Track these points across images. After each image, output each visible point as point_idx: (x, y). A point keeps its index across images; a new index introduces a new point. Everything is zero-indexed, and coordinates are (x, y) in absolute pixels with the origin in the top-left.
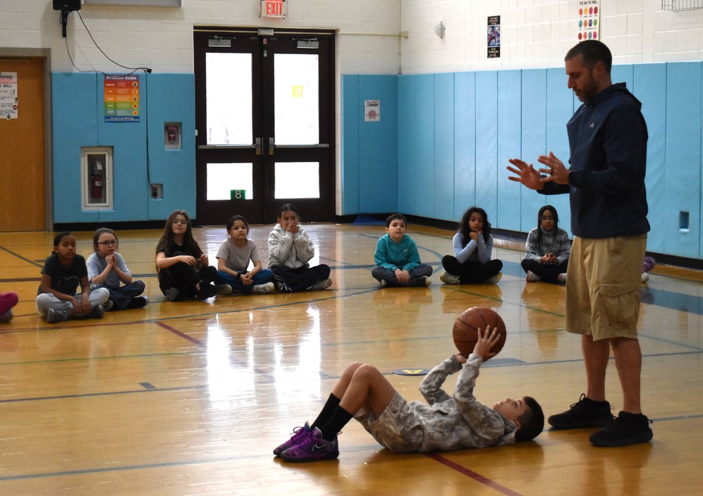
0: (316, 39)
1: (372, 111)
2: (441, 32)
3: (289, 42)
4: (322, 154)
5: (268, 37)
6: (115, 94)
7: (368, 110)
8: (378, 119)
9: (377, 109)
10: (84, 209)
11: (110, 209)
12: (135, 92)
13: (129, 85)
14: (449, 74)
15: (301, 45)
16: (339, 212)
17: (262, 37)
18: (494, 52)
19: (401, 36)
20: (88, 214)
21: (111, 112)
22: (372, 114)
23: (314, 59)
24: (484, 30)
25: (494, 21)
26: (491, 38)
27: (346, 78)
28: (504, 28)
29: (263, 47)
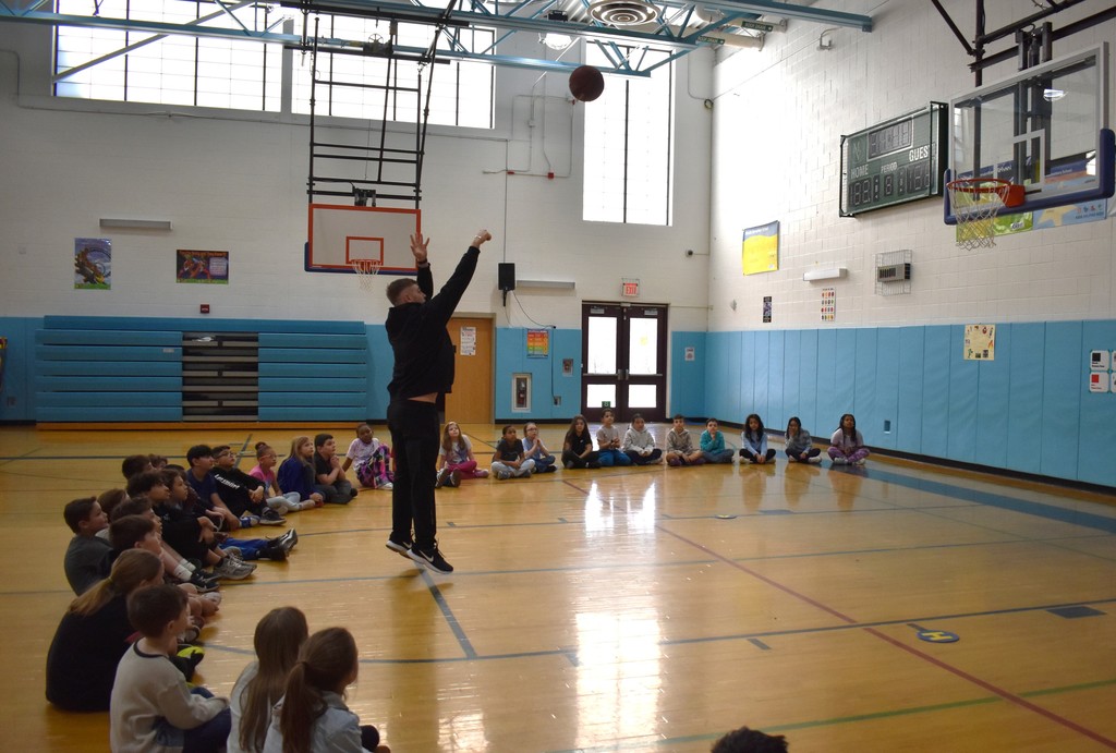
0: (655, 313)
1: (689, 355)
2: (734, 306)
3: (640, 311)
4: (658, 380)
5: (627, 308)
6: (534, 341)
7: (687, 353)
8: (693, 359)
9: (693, 353)
10: (513, 411)
11: (529, 411)
12: (546, 340)
13: (542, 336)
14: (737, 333)
15: (647, 313)
16: (668, 416)
17: (623, 308)
18: (767, 319)
19: (708, 308)
20: (516, 414)
21: (531, 352)
22: (690, 356)
23: (654, 322)
24: (761, 305)
25: (767, 300)
26: (765, 310)
27: (674, 333)
28: (773, 303)
29: (623, 314)
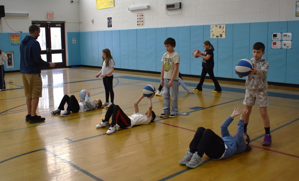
0: (60, 25)
1: (74, 41)
2: (93, 22)
3: (54, 25)
4: (62, 51)
5: (49, 23)
6: (13, 38)
7: (73, 41)
8: (75, 43)
9: (75, 40)
10: (7, 68)
11: (13, 67)
12: (18, 37)
13: (17, 36)
15: (57, 25)
16: (67, 65)
17: (47, 23)
18: (110, 26)
19: (80, 23)
20: (8, 69)
21: (12, 43)
22: (74, 42)
23: (60, 29)
24: (107, 21)
25: (110, 19)
26: (109, 23)
27: (68, 33)
28: (113, 20)
29: (48, 26)
